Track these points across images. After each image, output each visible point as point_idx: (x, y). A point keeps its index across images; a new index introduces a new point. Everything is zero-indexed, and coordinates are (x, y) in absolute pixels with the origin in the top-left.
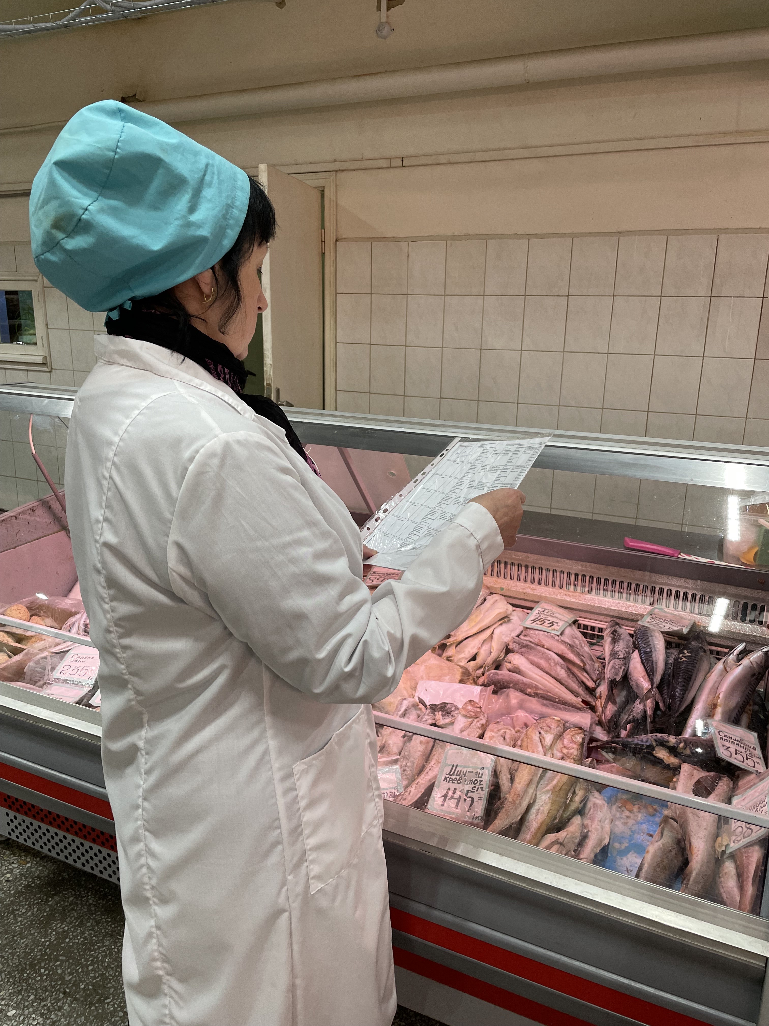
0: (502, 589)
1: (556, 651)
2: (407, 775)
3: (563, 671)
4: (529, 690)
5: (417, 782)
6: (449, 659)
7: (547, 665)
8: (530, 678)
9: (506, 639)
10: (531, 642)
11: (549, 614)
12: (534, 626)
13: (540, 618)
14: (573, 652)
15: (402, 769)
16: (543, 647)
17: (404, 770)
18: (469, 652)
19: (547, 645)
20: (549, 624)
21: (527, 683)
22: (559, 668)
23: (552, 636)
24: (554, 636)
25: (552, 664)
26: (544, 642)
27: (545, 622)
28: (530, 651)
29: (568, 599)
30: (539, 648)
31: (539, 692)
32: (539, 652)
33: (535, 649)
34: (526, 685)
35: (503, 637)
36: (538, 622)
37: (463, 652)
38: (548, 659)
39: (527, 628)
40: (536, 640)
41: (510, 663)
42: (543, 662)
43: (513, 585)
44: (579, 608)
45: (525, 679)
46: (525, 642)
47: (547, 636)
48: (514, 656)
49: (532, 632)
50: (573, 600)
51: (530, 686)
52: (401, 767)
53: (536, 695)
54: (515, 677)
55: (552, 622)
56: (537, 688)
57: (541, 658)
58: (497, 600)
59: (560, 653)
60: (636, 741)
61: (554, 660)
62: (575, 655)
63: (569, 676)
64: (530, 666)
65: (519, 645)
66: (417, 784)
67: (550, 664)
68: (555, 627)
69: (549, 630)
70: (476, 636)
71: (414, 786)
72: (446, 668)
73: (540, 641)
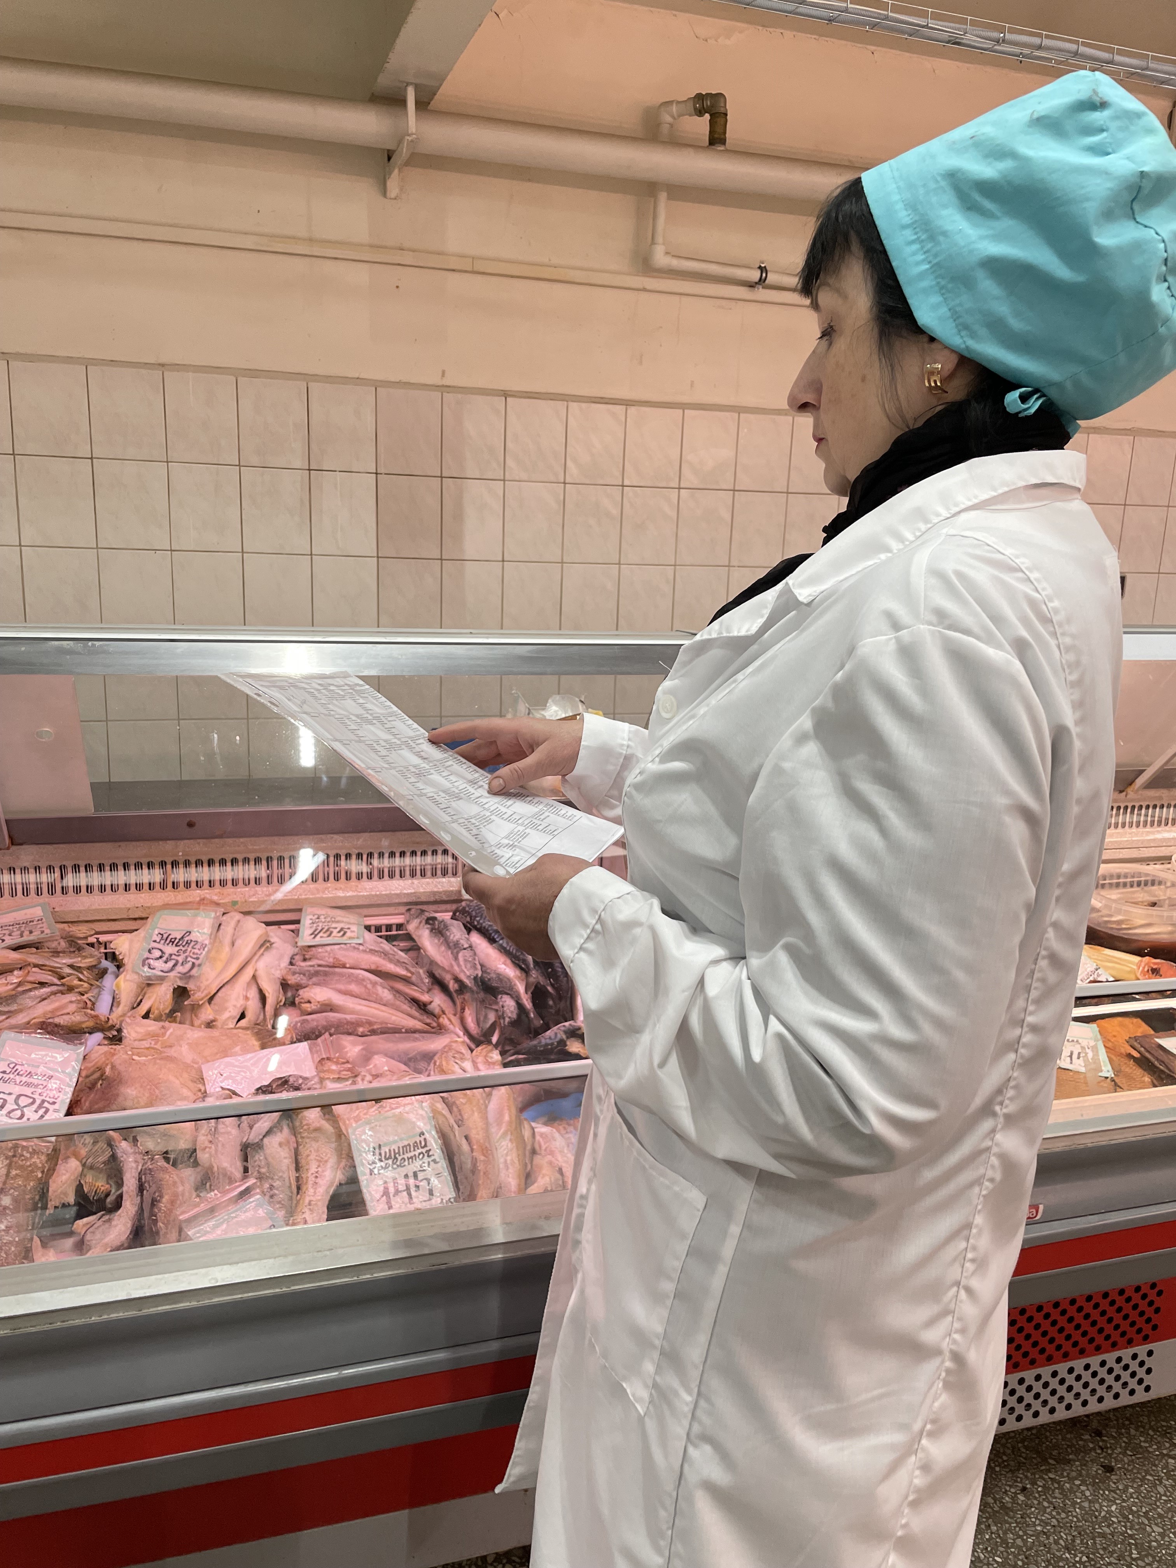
0: (235, 903)
1: (367, 967)
2: (279, 1202)
3: (386, 991)
4: (361, 1030)
5: (307, 1201)
6: (210, 1025)
7: (363, 990)
8: (352, 1012)
9: (278, 974)
10: (319, 966)
11: (329, 919)
12: (318, 940)
13: (320, 928)
14: (391, 961)
15: (267, 1197)
16: (344, 966)
17: (272, 1197)
18: (235, 1006)
19: (349, 962)
20: (339, 932)
21: (354, 1020)
22: (380, 989)
23: (354, 948)
24: (357, 946)
25: (369, 986)
26: (343, 960)
27: (331, 932)
28: (327, 979)
29: (341, 894)
30: (337, 970)
31: (375, 1027)
32: (341, 975)
33: (334, 974)
34: (352, 1023)
35: (273, 971)
36: (321, 934)
37: (226, 1009)
38: (360, 981)
39: (310, 947)
40: (331, 960)
41: (309, 1002)
42: (353, 987)
43: (252, 893)
44: (360, 903)
45: (348, 1017)
46: (311, 969)
47: (346, 950)
48: (313, 990)
49: (320, 950)
50: (350, 894)
51: (359, 1024)
52: (263, 1193)
53: (373, 1032)
54: (334, 1017)
55: (342, 929)
56: (370, 1023)
57: (350, 983)
58: (239, 921)
59: (373, 967)
60: (543, 1042)
61: (369, 980)
62: (396, 965)
63: (395, 996)
64: (343, 997)
65: (304, 975)
66: (310, 1204)
67: (366, 987)
68: (349, 934)
69: (344, 940)
70: (234, 980)
71: (306, 1210)
72: (224, 1038)
73: (338, 959)
